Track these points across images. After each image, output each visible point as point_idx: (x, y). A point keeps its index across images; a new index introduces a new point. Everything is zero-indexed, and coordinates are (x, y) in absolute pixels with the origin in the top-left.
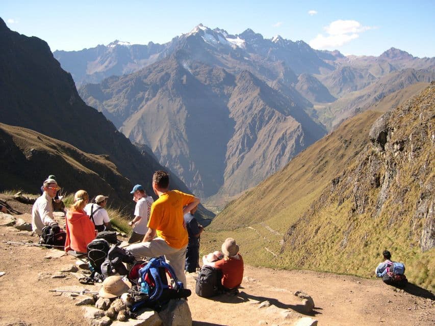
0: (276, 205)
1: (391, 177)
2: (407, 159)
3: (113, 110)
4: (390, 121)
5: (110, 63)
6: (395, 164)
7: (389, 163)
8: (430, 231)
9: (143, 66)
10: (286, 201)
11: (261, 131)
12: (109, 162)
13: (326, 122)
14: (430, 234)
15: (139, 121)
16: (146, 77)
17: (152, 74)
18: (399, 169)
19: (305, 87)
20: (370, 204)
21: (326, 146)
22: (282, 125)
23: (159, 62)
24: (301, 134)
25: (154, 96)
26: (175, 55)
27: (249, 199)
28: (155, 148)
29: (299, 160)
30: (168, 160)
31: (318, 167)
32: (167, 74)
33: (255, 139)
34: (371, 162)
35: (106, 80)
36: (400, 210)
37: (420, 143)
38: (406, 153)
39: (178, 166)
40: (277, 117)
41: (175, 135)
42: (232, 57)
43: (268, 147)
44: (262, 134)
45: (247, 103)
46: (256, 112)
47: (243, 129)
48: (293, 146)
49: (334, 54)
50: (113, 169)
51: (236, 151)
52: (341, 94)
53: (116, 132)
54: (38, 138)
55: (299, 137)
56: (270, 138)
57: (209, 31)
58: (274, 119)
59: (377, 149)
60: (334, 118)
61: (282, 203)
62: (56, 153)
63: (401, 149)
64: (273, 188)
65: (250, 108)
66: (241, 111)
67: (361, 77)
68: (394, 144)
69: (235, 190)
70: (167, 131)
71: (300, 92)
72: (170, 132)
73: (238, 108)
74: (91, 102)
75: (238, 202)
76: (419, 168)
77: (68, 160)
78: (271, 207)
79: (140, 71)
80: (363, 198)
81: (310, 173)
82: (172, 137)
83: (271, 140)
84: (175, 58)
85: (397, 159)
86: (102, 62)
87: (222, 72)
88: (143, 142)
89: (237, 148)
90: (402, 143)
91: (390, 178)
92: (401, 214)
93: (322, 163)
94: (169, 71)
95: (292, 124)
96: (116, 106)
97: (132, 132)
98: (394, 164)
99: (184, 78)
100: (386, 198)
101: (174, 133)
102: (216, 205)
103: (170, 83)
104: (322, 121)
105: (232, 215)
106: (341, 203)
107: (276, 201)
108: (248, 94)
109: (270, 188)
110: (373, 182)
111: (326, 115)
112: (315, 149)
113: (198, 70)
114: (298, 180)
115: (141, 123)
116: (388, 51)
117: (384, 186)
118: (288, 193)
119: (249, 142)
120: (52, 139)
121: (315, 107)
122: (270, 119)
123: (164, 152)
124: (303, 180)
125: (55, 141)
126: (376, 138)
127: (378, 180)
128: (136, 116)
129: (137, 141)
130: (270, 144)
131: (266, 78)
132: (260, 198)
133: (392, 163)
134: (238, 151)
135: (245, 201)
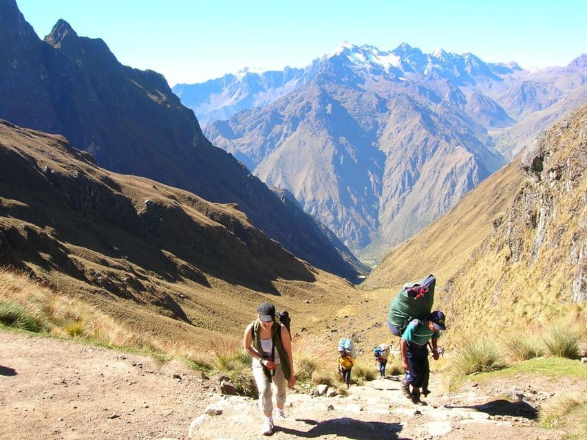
0: (444, 255)
1: (548, 214)
2: (565, 190)
3: (246, 151)
4: (546, 142)
5: (240, 94)
6: (552, 198)
7: (545, 197)
8: (580, 282)
9: (280, 96)
10: (456, 250)
11: (425, 166)
12: (238, 212)
13: (504, 152)
14: (579, 285)
15: (278, 161)
16: (283, 109)
17: (289, 105)
18: (556, 203)
19: (477, 109)
20: (525, 249)
21: (502, 181)
22: (449, 157)
23: (298, 90)
24: (475, 167)
25: (294, 130)
26: (316, 80)
27: (411, 249)
28: (299, 193)
29: (470, 199)
30: (314, 206)
31: (493, 206)
32: (308, 103)
33: (418, 175)
34: (525, 196)
35: (236, 115)
36: (555, 255)
37: (579, 169)
38: (564, 183)
39: (326, 213)
40: (443, 149)
41: (321, 175)
42: (385, 78)
43: (434, 186)
44: (426, 170)
45: (407, 132)
46: (417, 143)
47: (403, 165)
48: (465, 182)
49: (510, 67)
50: (242, 220)
51: (395, 191)
52: (522, 116)
53: (248, 176)
54: (154, 187)
55: (472, 171)
56: (436, 175)
57: (356, 49)
58: (440, 150)
59: (532, 180)
60: (515, 146)
61: (451, 253)
62: (174, 204)
63: (558, 178)
64: (439, 235)
65: (410, 140)
66: (399, 143)
67: (545, 92)
68: (549, 172)
69: (397, 239)
70: (312, 172)
71: (471, 116)
72: (315, 173)
73: (395, 140)
74: (219, 142)
75: (397, 253)
76: (579, 201)
77: (189, 211)
78: (437, 258)
79: (276, 102)
80: (518, 242)
81: (485, 215)
82: (318, 179)
83: (438, 177)
84: (317, 83)
85: (554, 191)
86: (231, 95)
87: (375, 98)
88: (283, 187)
89: (397, 188)
90: (559, 170)
91: (546, 215)
92: (556, 261)
93: (498, 202)
94: (311, 100)
95: (462, 156)
96: (249, 145)
97: (270, 175)
98: (550, 196)
99: (329, 107)
100: (542, 241)
101: (319, 174)
102: (374, 258)
103: (312, 115)
104: (499, 150)
105: (391, 270)
106: (499, 249)
107: (443, 251)
108: (406, 122)
109: (435, 236)
110: (528, 222)
111: (505, 143)
112: (490, 184)
113: (345, 96)
114: (468, 224)
115: (281, 164)
116: (578, 59)
117: (540, 226)
118: (458, 240)
119: (410, 180)
120: (170, 187)
121: (491, 133)
122: (434, 150)
123: (309, 197)
124: (476, 223)
125: (173, 190)
126: (530, 165)
127: (534, 219)
128: (274, 156)
129: (277, 186)
130: (437, 181)
131: (428, 101)
132: (423, 248)
133: (548, 197)
134: (398, 191)
135: (406, 252)
